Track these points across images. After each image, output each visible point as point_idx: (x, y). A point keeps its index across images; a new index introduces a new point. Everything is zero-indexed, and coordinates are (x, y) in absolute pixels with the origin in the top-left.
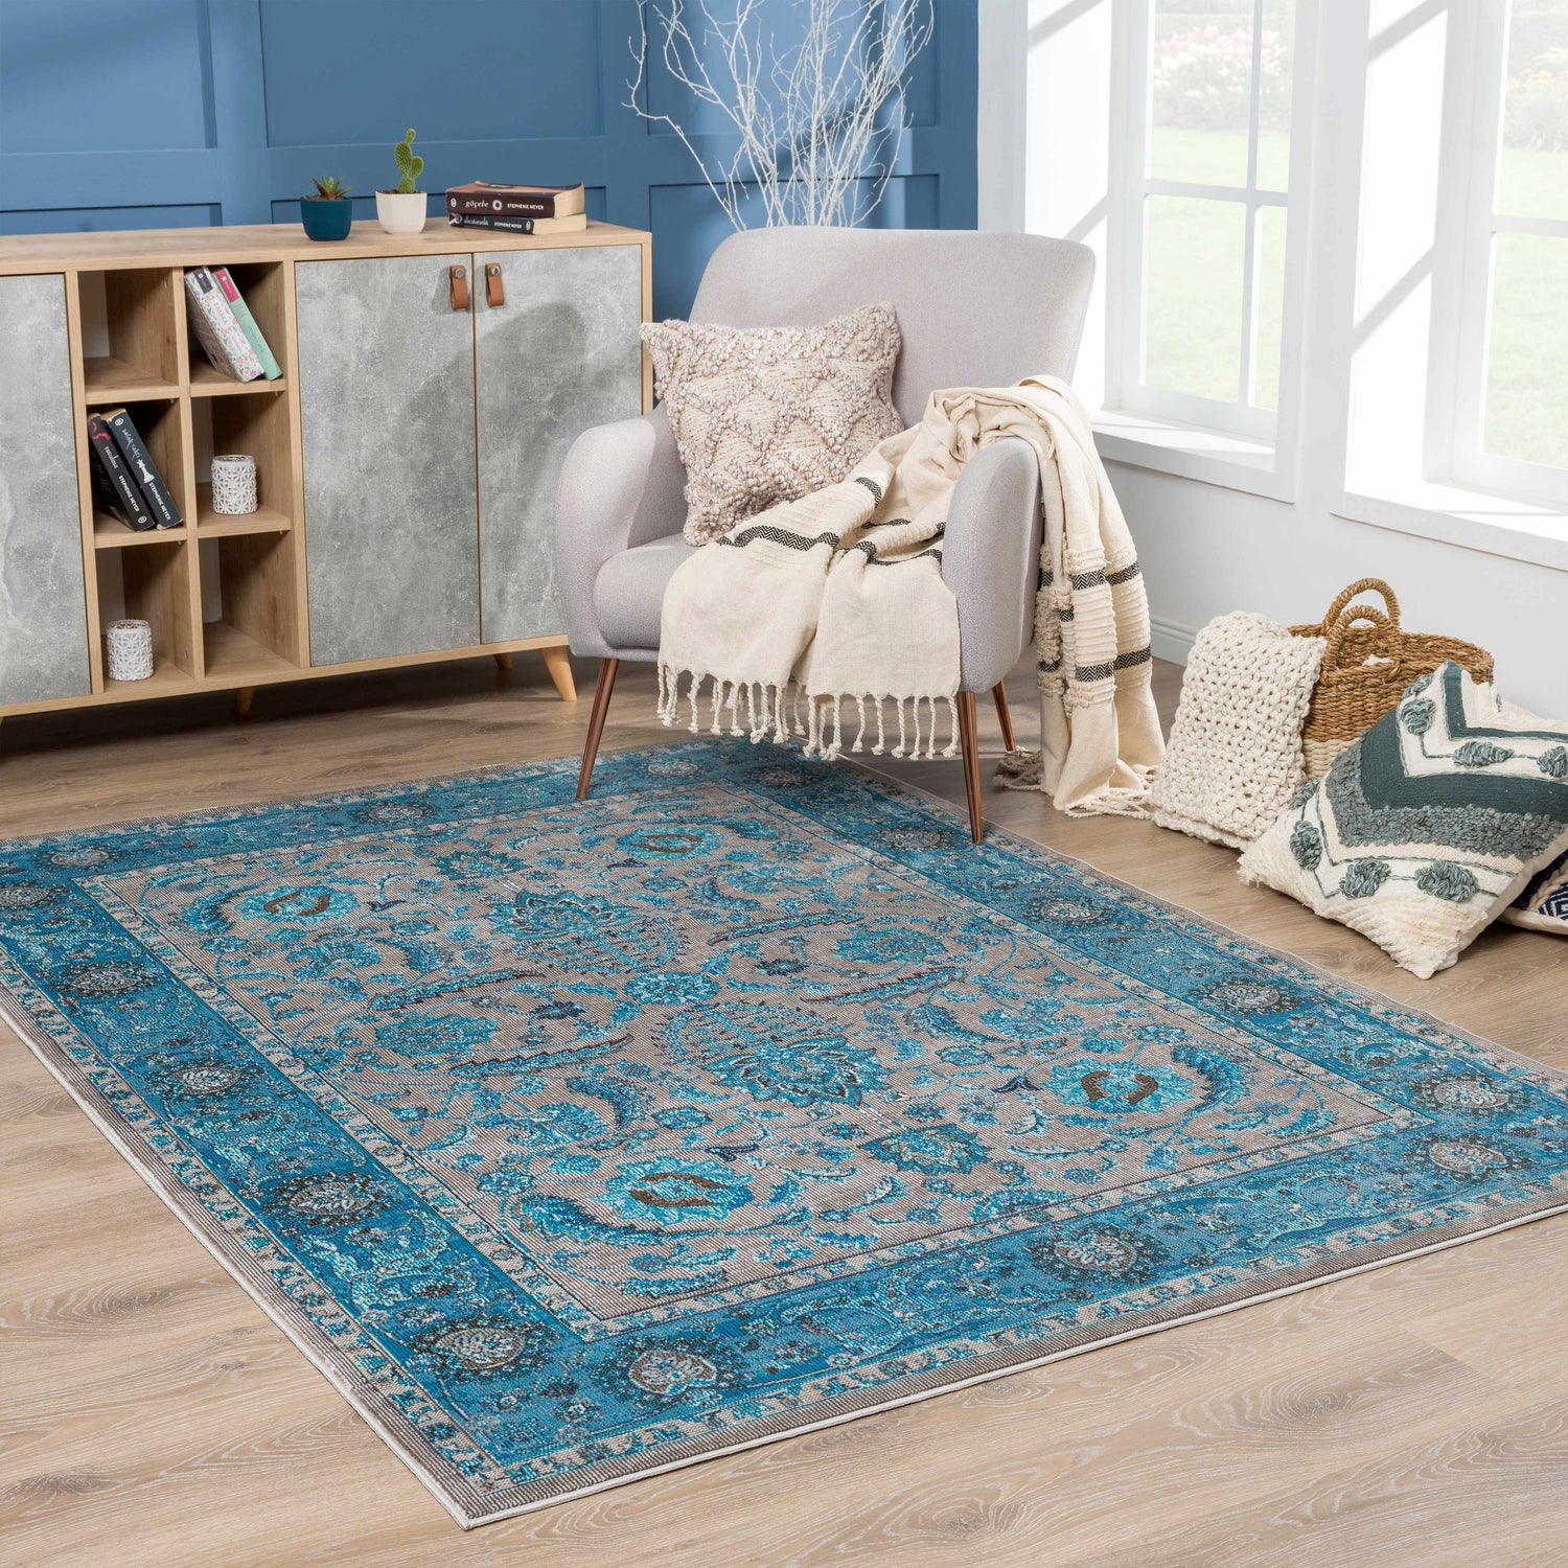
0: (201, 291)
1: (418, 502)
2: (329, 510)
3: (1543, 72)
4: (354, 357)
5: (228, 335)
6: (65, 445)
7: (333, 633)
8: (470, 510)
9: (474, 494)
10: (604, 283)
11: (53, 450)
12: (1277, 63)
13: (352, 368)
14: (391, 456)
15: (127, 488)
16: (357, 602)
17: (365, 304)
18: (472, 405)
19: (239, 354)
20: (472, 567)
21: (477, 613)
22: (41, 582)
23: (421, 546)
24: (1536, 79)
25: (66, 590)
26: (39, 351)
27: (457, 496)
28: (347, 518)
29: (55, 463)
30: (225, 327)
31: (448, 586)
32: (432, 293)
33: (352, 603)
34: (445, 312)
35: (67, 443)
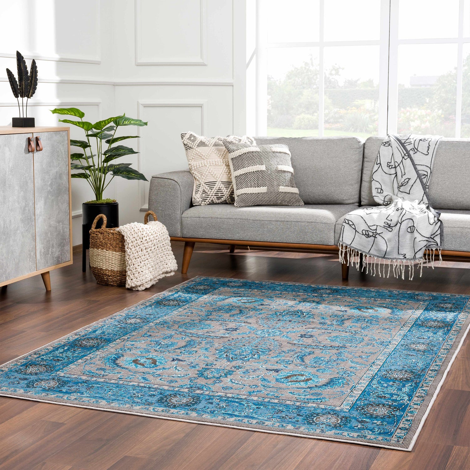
1: (22, 221)
2: (3, 225)
3: (354, 108)
7: (4, 270)
8: (33, 223)
9: (34, 217)
10: (60, 144)
12: (270, 106)
16: (9, 258)
17: (10, 150)
20: (34, 243)
21: (35, 260)
24: (351, 110)
28: (7, 227)
31: (29, 251)
32: (24, 147)
33: (8, 258)
34: (27, 154)
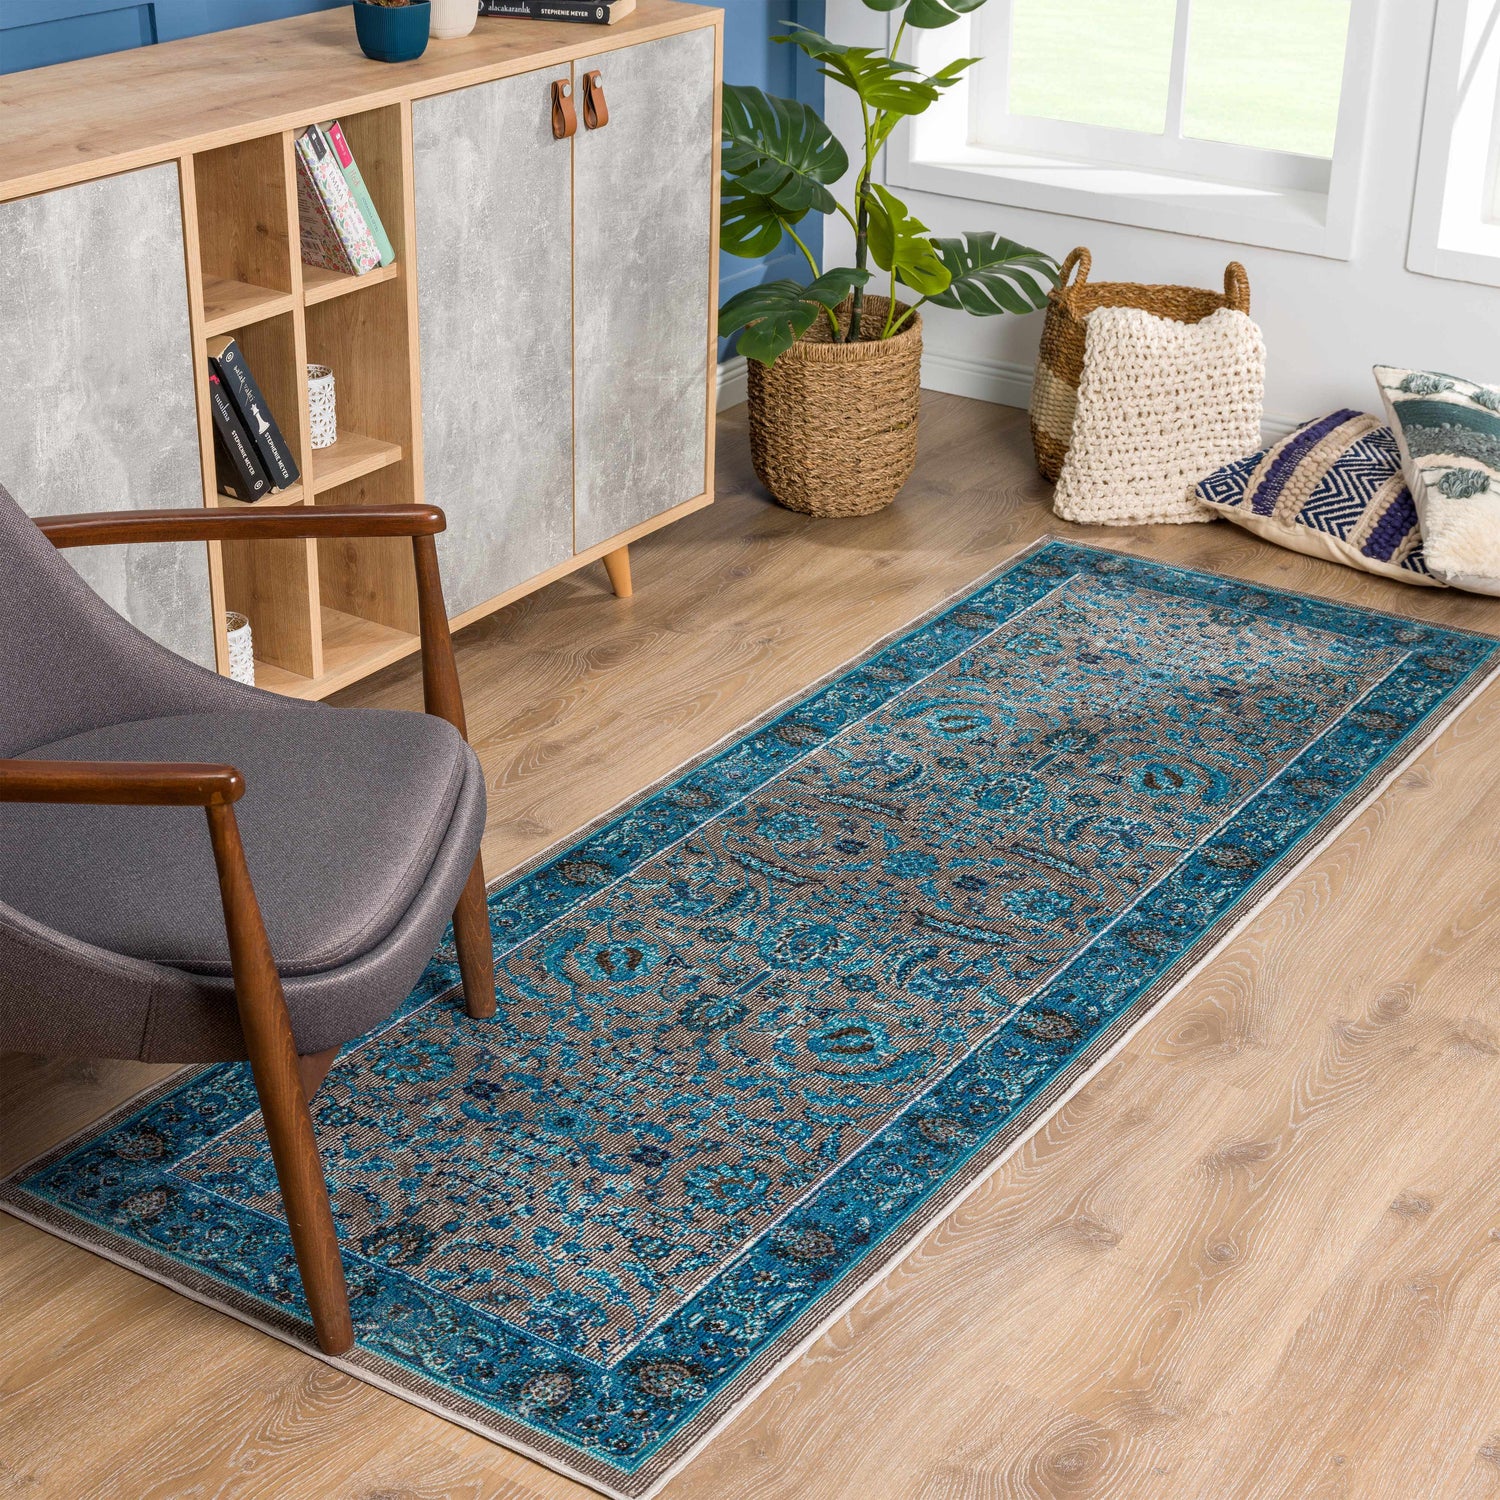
0: (315, 158)
4: (466, 220)
5: (345, 215)
6: (185, 405)
11: (173, 414)
13: (465, 235)
14: (499, 341)
15: (240, 446)
18: (569, 259)
19: (357, 238)
22: (166, 600)
23: (524, 449)
25: (192, 604)
26: (154, 277)
27: (556, 379)
29: (176, 431)
30: (341, 203)
35: (187, 401)
